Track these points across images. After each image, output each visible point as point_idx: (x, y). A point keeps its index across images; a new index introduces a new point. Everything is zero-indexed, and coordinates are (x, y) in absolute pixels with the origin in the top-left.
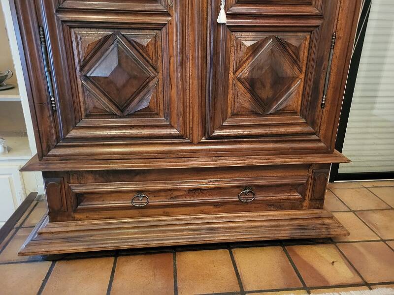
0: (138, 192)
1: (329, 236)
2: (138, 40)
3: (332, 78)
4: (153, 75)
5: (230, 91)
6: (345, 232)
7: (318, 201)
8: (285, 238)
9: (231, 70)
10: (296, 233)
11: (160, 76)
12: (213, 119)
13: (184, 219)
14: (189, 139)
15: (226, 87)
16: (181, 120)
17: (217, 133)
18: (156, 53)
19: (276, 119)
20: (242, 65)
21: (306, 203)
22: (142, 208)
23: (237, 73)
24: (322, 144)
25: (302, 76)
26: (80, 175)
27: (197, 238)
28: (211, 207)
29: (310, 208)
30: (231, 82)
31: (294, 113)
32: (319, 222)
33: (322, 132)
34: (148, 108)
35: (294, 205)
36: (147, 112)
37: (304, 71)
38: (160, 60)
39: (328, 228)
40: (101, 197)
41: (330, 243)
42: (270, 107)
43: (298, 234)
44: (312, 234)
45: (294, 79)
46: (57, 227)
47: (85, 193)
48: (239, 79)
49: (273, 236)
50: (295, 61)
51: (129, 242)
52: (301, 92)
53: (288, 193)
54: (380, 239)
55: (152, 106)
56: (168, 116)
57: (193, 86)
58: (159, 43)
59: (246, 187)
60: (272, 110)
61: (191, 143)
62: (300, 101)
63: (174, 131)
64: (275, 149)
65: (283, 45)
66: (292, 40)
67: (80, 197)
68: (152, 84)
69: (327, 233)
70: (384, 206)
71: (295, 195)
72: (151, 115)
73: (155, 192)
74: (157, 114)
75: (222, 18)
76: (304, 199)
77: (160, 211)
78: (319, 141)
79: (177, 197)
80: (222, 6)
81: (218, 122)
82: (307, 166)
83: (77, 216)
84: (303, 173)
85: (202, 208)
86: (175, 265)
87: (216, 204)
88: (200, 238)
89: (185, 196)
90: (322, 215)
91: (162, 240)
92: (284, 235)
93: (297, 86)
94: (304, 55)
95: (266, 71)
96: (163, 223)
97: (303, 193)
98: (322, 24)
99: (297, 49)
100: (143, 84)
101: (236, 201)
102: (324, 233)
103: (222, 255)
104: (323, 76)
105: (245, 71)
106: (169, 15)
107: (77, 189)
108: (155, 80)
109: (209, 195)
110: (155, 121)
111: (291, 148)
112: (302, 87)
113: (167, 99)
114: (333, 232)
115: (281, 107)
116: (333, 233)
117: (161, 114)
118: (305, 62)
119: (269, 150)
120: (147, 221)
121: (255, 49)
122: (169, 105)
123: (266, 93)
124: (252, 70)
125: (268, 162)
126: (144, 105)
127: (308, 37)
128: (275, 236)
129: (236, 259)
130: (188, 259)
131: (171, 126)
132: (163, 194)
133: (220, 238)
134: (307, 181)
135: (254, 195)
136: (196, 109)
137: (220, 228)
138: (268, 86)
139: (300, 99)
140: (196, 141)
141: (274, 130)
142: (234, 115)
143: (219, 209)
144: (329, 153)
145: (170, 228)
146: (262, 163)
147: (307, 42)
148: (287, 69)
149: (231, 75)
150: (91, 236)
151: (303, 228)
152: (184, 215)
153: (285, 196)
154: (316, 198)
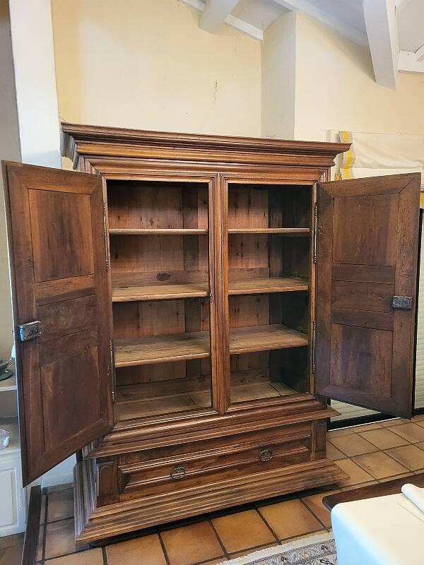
0: (177, 465)
1: (335, 482)
6: (347, 477)
7: (322, 452)
10: (309, 483)
13: (216, 486)
21: (312, 455)
22: (180, 480)
26: (127, 457)
28: (238, 470)
29: (316, 459)
32: (325, 470)
35: (304, 458)
39: (333, 475)
40: (145, 475)
43: (311, 484)
46: (106, 511)
47: (132, 473)
49: (291, 489)
51: (173, 514)
53: (298, 448)
54: (373, 479)
59: (264, 448)
61: (219, 415)
64: (284, 411)
67: (128, 477)
69: (333, 480)
70: (374, 449)
71: (303, 449)
73: (191, 464)
76: (311, 451)
77: (194, 481)
78: (315, 400)
79: (209, 465)
82: (310, 423)
83: (122, 497)
84: (307, 428)
86: (215, 530)
87: (240, 468)
89: (216, 463)
90: (326, 464)
91: (201, 508)
92: (299, 486)
96: (198, 492)
97: (309, 447)
101: (258, 462)
102: (330, 480)
103: (250, 515)
107: (126, 470)
109: (235, 459)
111: (296, 409)
116: (337, 479)
119: (280, 412)
120: (184, 493)
125: (280, 423)
128: (293, 488)
129: (264, 516)
130: (223, 523)
132: (197, 464)
133: (248, 498)
134: (311, 435)
135: (272, 453)
136: (222, 386)
137: (247, 489)
140: (222, 412)
143: (244, 471)
144: (324, 409)
145: (205, 496)
150: (138, 514)
151: (313, 478)
152: (215, 481)
153: (295, 451)
154: (320, 449)
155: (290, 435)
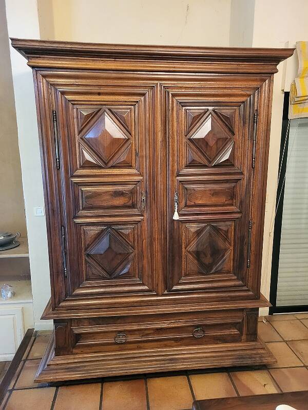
0: (120, 332)
1: (262, 364)
2: (123, 231)
3: (253, 248)
4: (131, 251)
5: (183, 260)
6: (274, 360)
7: (253, 336)
8: (230, 366)
9: (183, 246)
10: (237, 361)
11: (136, 251)
12: (172, 278)
13: (153, 352)
14: (156, 292)
15: (180, 257)
16: (150, 280)
17: (175, 288)
18: (134, 238)
19: (216, 277)
20: (191, 243)
21: (244, 337)
22: (122, 344)
23: (187, 248)
24: (251, 293)
25: (232, 248)
26: (79, 321)
27: (163, 367)
28: (173, 342)
29: (247, 341)
30: (183, 254)
31: (229, 272)
32: (254, 352)
33: (250, 284)
34: (128, 273)
35: (234, 339)
36: (127, 275)
37: (233, 244)
38: (136, 242)
39: (260, 357)
40: (93, 336)
41: (264, 369)
42: (212, 269)
43: (238, 363)
44: (249, 362)
45: (226, 250)
46: (61, 360)
47: (82, 334)
48: (189, 252)
49: (219, 364)
50: (226, 239)
51: (113, 371)
52: (232, 258)
53: (229, 330)
54: (303, 365)
55: (130, 271)
56: (141, 278)
57: (158, 256)
58: (136, 232)
59: (197, 326)
60: (213, 271)
61: (157, 295)
62: (232, 265)
63: (146, 287)
64: (217, 297)
65: (216, 229)
66: (222, 226)
67: (79, 337)
68: (131, 257)
69: (260, 361)
71: (235, 331)
72: (130, 277)
73: (131, 332)
74: (134, 276)
75: (176, 217)
76: (241, 334)
77: (135, 345)
78: (248, 290)
79: (148, 335)
80: (176, 210)
81: (175, 281)
82: (242, 310)
83: (74, 351)
84: (239, 314)
85: (166, 342)
86: (147, 389)
87: (176, 340)
88: (165, 367)
89: (153, 334)
90: (257, 347)
91: (137, 369)
92: (227, 363)
93: (229, 254)
94: (231, 235)
95: (207, 246)
96: (138, 355)
97: (240, 330)
98: (241, 217)
99: (227, 232)
100: (125, 258)
101: (191, 337)
102: (258, 361)
103: (181, 381)
104: (245, 247)
105: (192, 247)
106: (142, 215)
107: (77, 331)
108: (133, 254)
109: (171, 333)
110: (133, 280)
111: (229, 296)
112: (232, 255)
113: (140, 266)
114: (266, 361)
115: (219, 269)
116: (264, 361)
117: (137, 276)
118: (232, 239)
120: (125, 354)
121: (198, 233)
122: (142, 270)
123: (208, 260)
124: (197, 246)
125: (212, 308)
126: (125, 271)
127: (233, 224)
128: (221, 364)
129: (192, 383)
130: (157, 384)
131: (143, 284)
132: (136, 333)
133: (180, 366)
134: (243, 320)
135: (204, 331)
136: (160, 272)
138: (209, 256)
139: (232, 263)
140: (160, 293)
141: (215, 285)
142: (186, 275)
143: (179, 343)
144: (257, 299)
145: (142, 359)
146: (208, 309)
147: (233, 228)
148: (221, 244)
149: (183, 250)
150: (85, 366)
151: (242, 357)
152: (153, 348)
153: (227, 332)
154: (251, 333)
155: (222, 318)
